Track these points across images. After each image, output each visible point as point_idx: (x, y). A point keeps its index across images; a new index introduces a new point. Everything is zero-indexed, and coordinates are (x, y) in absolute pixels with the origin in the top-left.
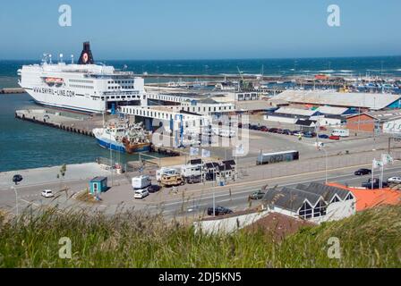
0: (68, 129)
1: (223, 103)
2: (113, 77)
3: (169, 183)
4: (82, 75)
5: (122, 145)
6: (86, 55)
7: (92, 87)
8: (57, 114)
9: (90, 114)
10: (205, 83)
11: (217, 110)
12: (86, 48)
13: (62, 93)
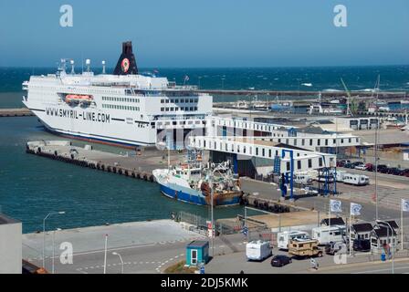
0: (109, 170)
1: (338, 133)
2: (168, 93)
3: (301, 254)
4: (122, 90)
5: (200, 194)
6: (126, 61)
7: (137, 109)
8: (88, 147)
9: (134, 147)
10: (289, 103)
11: (331, 144)
12: (127, 51)
13: (91, 116)
